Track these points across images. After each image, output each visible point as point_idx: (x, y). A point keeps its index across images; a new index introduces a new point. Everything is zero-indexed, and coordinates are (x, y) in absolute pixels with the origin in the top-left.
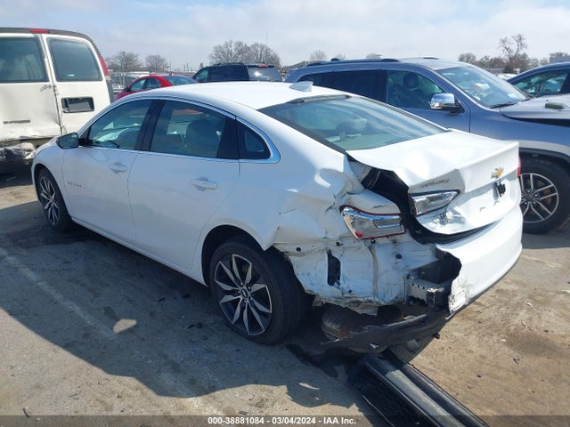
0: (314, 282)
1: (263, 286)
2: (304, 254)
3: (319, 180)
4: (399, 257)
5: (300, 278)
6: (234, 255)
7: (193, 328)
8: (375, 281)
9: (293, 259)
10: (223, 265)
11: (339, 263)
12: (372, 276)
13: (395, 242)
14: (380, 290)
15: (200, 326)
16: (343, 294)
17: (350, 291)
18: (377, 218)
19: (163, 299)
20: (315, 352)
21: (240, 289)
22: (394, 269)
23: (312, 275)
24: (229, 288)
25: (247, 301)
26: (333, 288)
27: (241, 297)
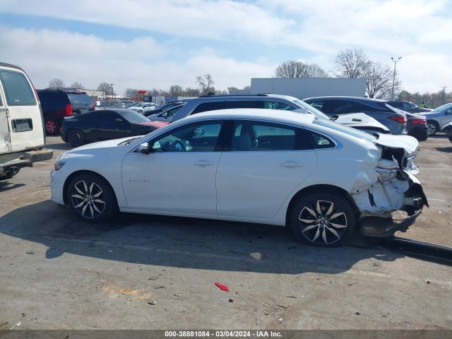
0: (366, 206)
1: (342, 213)
2: (360, 193)
3: (369, 154)
4: (396, 188)
5: (358, 206)
6: (318, 201)
7: (291, 249)
8: (389, 201)
9: (354, 197)
10: (308, 209)
11: (372, 196)
13: (391, 182)
14: (394, 204)
17: (382, 207)
19: (250, 241)
21: (319, 220)
22: (397, 193)
23: (362, 203)
24: (311, 221)
25: (325, 226)
26: (374, 208)
27: (319, 225)
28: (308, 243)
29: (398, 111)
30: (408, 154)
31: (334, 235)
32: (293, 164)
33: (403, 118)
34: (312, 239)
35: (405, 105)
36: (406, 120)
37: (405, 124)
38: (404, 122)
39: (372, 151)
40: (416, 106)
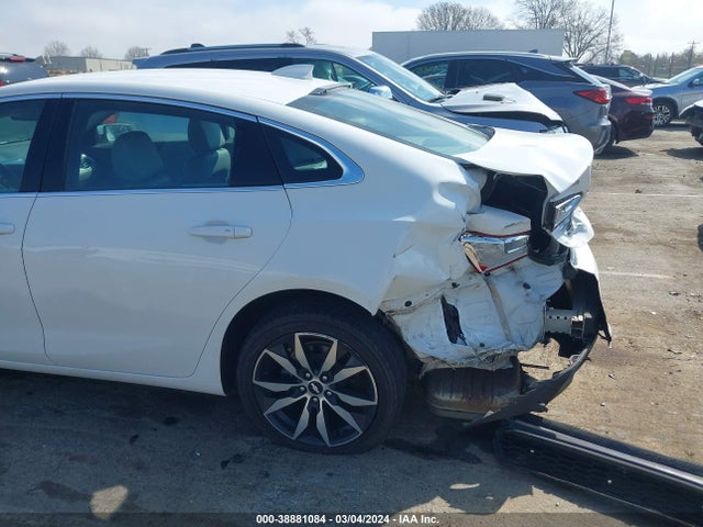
0: (433, 344)
1: (362, 368)
2: (414, 309)
3: (440, 199)
4: (526, 286)
5: (412, 343)
6: (297, 335)
7: (229, 465)
8: (505, 324)
9: (399, 320)
10: (272, 354)
11: (456, 311)
12: (498, 319)
13: (513, 269)
14: (514, 334)
15: (239, 458)
16: (476, 351)
17: (482, 345)
18: (509, 240)
19: (136, 437)
20: (428, 439)
21: (306, 383)
22: (527, 302)
23: (426, 338)
24: (285, 387)
25: (322, 399)
26: (459, 346)
27: (308, 396)
28: (282, 442)
29: (595, 79)
30: (557, 193)
31: (346, 423)
32: (220, 231)
33: (603, 93)
34: (292, 430)
35: (622, 73)
36: (608, 97)
37: (607, 106)
38: (606, 102)
39: (449, 188)
40: (642, 75)
